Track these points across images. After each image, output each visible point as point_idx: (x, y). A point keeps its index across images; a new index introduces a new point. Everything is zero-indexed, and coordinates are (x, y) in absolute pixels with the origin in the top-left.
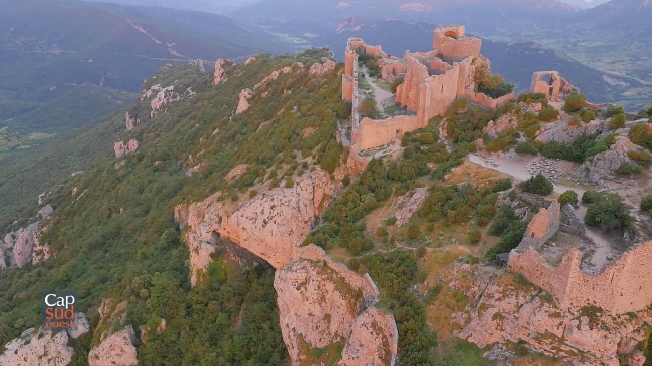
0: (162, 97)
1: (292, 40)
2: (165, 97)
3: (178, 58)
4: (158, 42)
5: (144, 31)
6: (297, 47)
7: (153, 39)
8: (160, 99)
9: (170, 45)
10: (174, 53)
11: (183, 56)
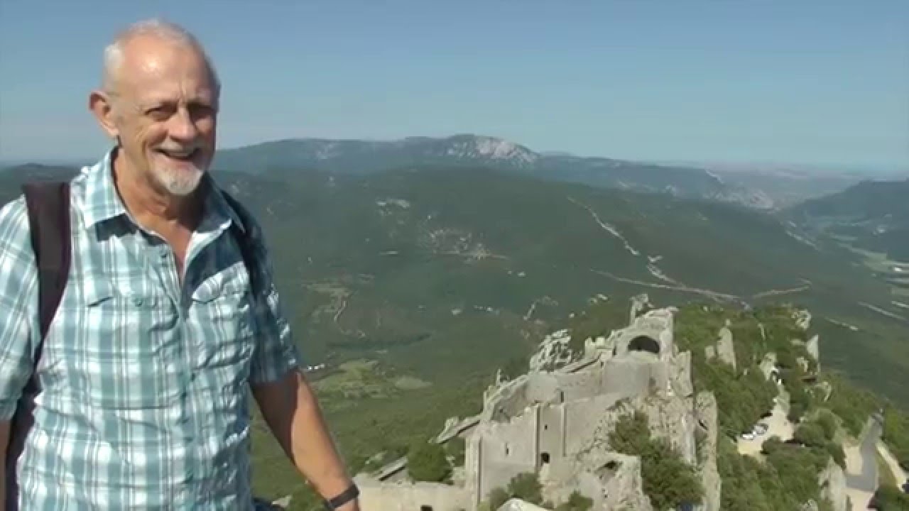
0: (547, 354)
1: (891, 268)
2: (551, 354)
3: (661, 282)
4: (634, 253)
5: (616, 234)
6: (900, 280)
7: (627, 247)
8: (543, 357)
9: (653, 260)
10: (656, 274)
11: (672, 281)
